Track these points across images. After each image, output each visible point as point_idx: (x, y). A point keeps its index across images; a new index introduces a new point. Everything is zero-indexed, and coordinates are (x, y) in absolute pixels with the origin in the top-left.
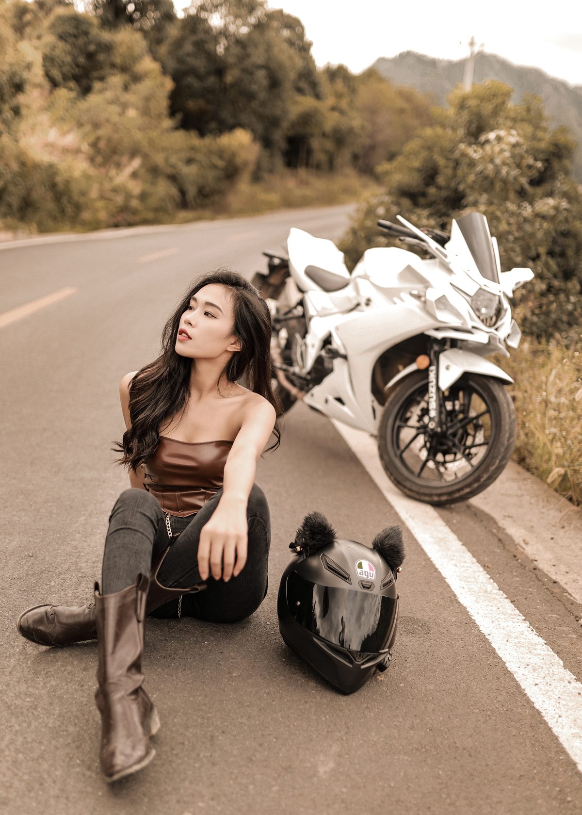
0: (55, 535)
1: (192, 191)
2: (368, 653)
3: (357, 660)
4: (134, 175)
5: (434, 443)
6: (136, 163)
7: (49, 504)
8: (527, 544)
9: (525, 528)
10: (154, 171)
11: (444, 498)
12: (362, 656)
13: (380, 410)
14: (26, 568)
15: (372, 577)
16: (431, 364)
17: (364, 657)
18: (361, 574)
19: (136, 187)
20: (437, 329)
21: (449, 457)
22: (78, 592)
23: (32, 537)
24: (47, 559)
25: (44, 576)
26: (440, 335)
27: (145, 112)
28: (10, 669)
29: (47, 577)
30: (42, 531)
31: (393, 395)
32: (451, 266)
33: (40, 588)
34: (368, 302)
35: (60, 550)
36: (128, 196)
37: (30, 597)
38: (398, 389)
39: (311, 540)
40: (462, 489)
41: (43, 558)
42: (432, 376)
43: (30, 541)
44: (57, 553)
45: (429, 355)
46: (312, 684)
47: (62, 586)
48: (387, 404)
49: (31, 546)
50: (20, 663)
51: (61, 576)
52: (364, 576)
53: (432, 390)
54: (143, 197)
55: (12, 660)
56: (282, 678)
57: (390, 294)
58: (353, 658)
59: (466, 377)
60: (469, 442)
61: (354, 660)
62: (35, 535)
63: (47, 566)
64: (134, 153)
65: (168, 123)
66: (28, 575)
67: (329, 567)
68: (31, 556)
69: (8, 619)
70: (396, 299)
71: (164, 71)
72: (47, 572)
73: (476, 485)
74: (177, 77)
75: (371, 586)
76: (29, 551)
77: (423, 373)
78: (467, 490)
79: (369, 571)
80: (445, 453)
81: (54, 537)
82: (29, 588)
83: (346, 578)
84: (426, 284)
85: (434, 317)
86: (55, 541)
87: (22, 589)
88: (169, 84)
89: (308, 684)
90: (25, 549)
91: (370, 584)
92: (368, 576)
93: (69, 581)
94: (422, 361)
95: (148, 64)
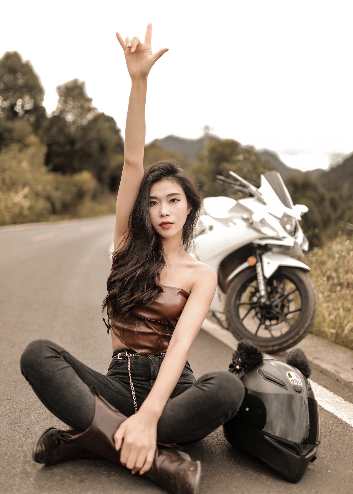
0: (23, 384)
1: (58, 205)
2: (310, 445)
3: (303, 452)
4: (25, 197)
5: (264, 313)
6: (26, 190)
7: (14, 365)
8: (339, 373)
9: (331, 364)
10: (37, 195)
11: (276, 348)
12: (305, 447)
13: (223, 296)
14: (8, 407)
15: (300, 383)
16: (257, 262)
17: (307, 448)
18: (293, 381)
19: (26, 204)
20: (261, 239)
21: (274, 322)
22: (54, 422)
23: (6, 387)
24: (23, 400)
25: (24, 412)
26: (263, 242)
27: (32, 163)
28: (16, 487)
29: (26, 412)
30: (13, 382)
31: (232, 285)
32: (265, 201)
33: (23, 421)
34: (211, 228)
35: (30, 393)
36: (22, 208)
37: (17, 428)
38: (236, 280)
39: (248, 359)
40: (287, 341)
41: (19, 400)
42: (259, 269)
43: (6, 389)
44: (29, 396)
45: (256, 257)
46: (264, 477)
47: (40, 418)
48: (229, 291)
49: (8, 392)
50: (25, 481)
51: (38, 412)
52: (295, 383)
53: (260, 278)
54: (31, 208)
55: (17, 479)
56: (240, 474)
57: (225, 222)
58: (299, 450)
59: (281, 268)
60: (286, 311)
61: (300, 451)
62: (9, 385)
63: (24, 405)
64: (24, 185)
65: (44, 169)
66: (11, 412)
67: (267, 378)
68: (10, 399)
69: (4, 446)
70: (230, 224)
71: (42, 141)
72: (25, 410)
73: (297, 337)
74: (49, 146)
75: (301, 390)
76: (7, 396)
77: (253, 268)
78: (291, 341)
79: (297, 379)
80: (270, 319)
81: (24, 385)
82: (15, 421)
83: (282, 385)
84: (250, 212)
85: (259, 231)
86: (25, 388)
87: (9, 423)
88: (44, 150)
89: (262, 477)
90: (3, 395)
91: (301, 389)
92: (297, 383)
93: (44, 415)
94: (252, 261)
95: (33, 139)
